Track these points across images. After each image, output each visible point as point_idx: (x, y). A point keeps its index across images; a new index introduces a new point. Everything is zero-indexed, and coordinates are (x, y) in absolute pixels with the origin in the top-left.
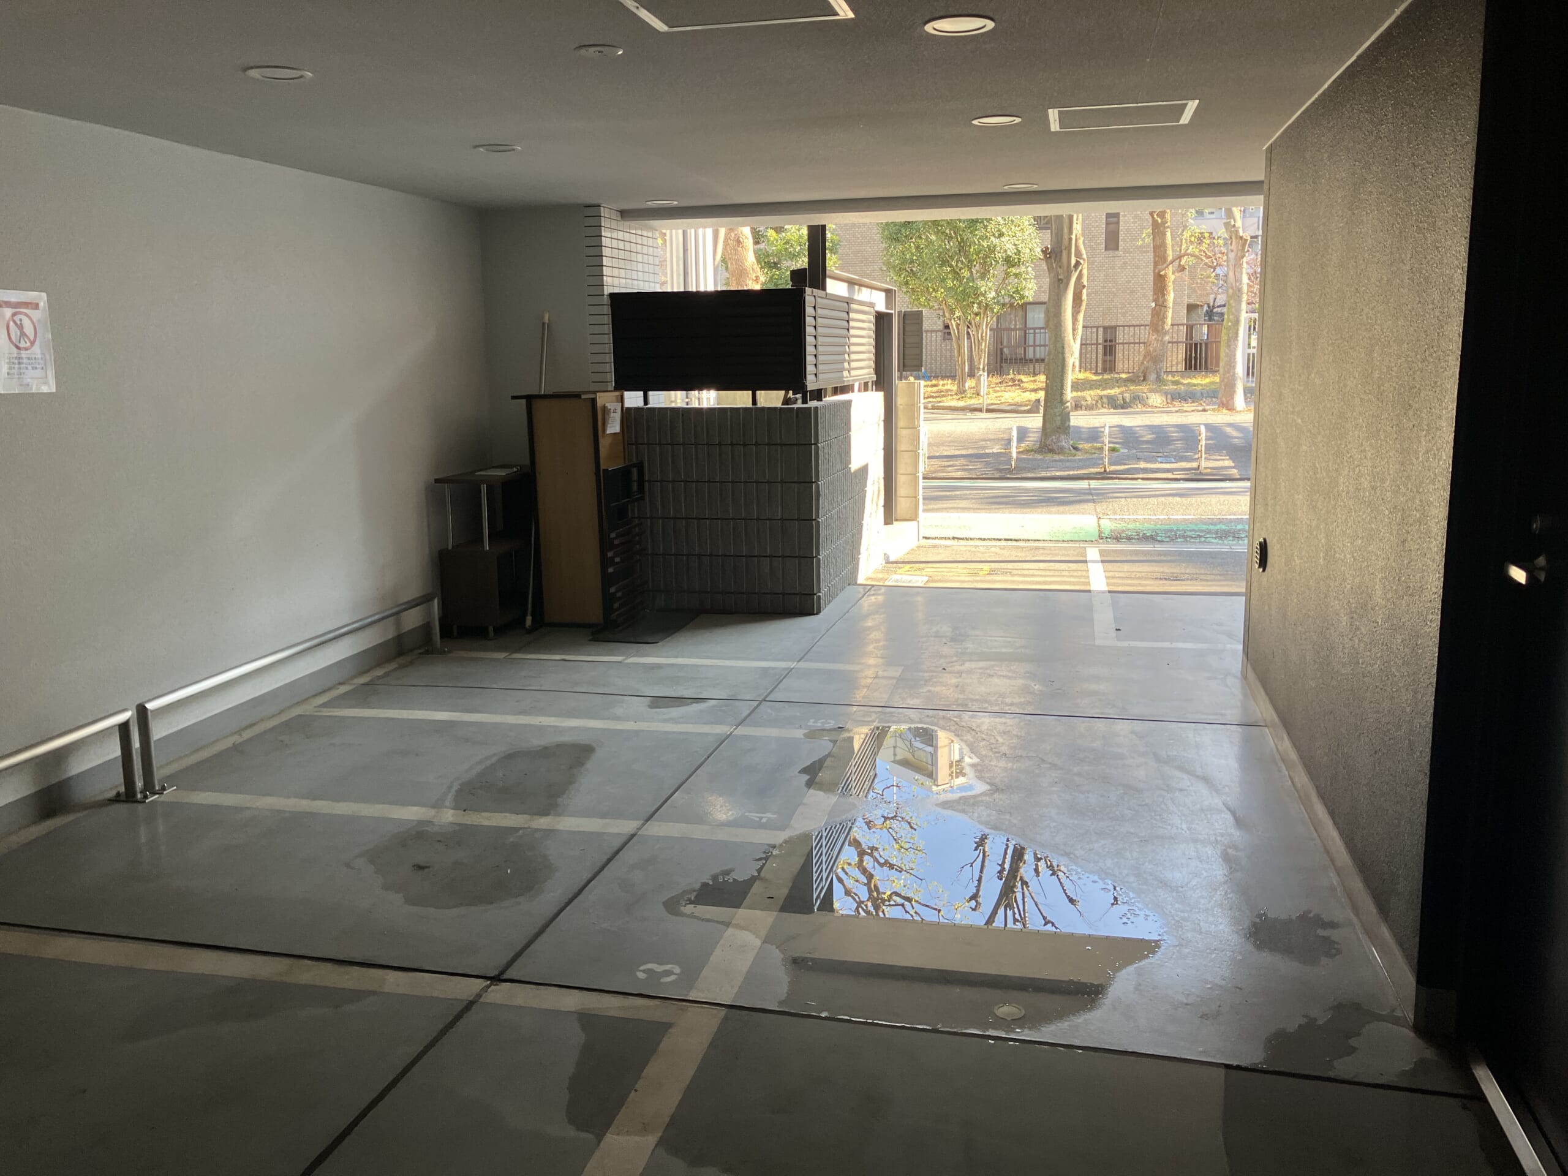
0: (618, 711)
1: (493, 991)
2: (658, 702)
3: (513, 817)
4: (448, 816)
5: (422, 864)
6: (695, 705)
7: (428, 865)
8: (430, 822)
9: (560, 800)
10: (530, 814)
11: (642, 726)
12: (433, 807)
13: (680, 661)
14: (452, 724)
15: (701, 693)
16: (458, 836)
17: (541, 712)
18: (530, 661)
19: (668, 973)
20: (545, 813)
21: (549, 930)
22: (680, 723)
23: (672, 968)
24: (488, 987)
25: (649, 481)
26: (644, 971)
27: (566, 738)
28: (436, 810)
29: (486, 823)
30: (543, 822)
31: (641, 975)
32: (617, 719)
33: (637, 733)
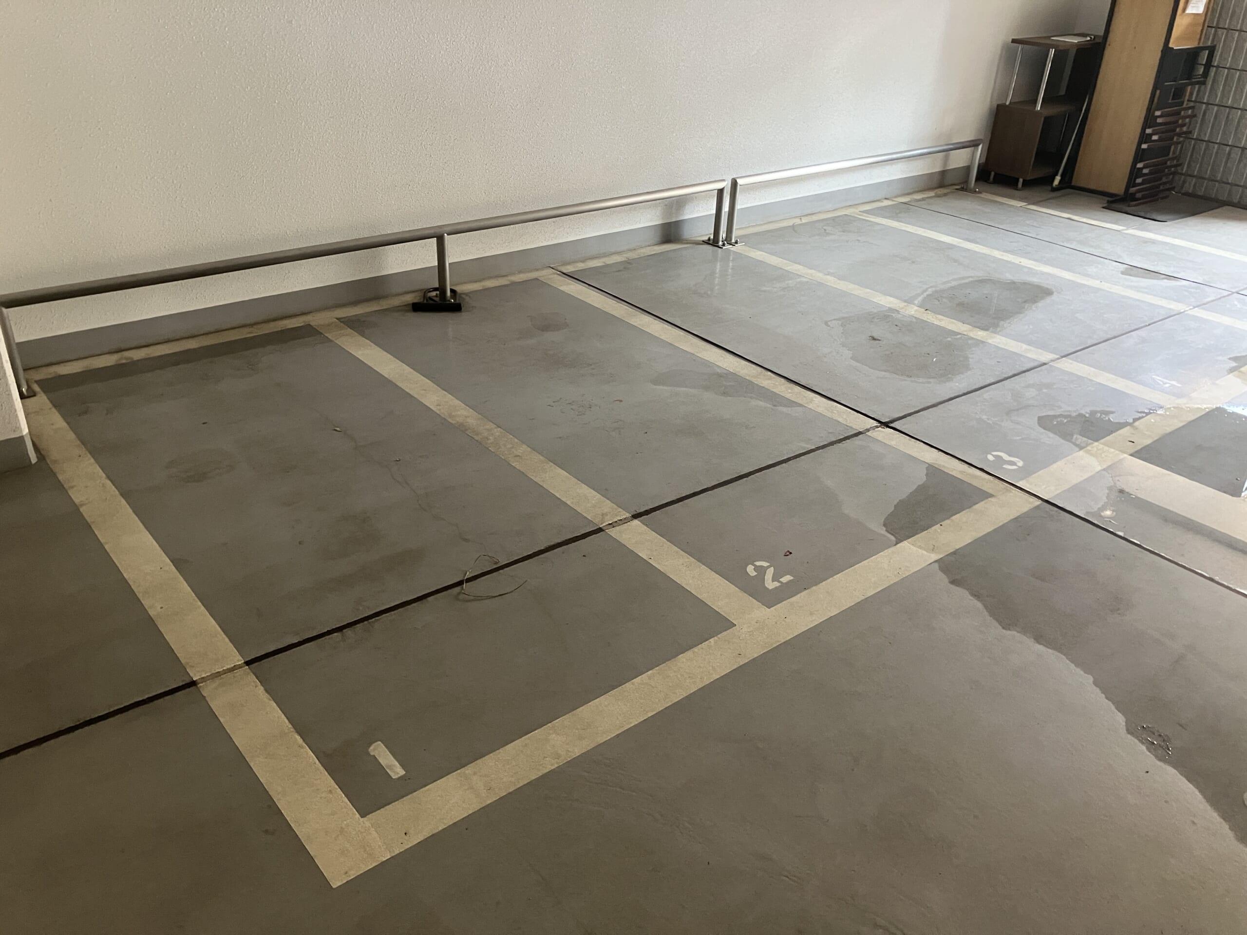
0: (1092, 270)
1: (878, 431)
2: (1133, 270)
3: (960, 324)
4: (913, 311)
5: (876, 337)
6: (1165, 280)
7: (879, 338)
8: (897, 311)
9: (1002, 323)
10: (972, 326)
11: (1105, 286)
12: (905, 301)
13: (1177, 242)
14: (951, 247)
15: (1179, 273)
16: (912, 326)
17: (1026, 255)
18: (1040, 213)
19: (1012, 463)
20: (985, 329)
21: (940, 406)
22: (1143, 292)
23: (1018, 461)
24: (877, 427)
25: (1218, 67)
26: (993, 456)
27: (1035, 280)
28: (906, 304)
29: (936, 322)
30: (980, 334)
31: (990, 457)
32: (1087, 275)
33: (1097, 290)
